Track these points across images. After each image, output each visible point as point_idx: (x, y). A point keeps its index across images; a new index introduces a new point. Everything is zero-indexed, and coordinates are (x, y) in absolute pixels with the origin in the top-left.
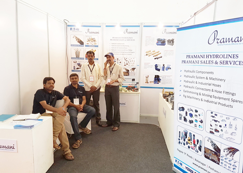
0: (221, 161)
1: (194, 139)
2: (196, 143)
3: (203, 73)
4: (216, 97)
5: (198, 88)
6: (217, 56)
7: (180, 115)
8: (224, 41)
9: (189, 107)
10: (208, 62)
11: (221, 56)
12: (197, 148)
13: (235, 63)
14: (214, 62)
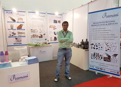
0: (111, 60)
4: (107, 37)
7: (91, 47)
11: (108, 22)
14: (106, 24)
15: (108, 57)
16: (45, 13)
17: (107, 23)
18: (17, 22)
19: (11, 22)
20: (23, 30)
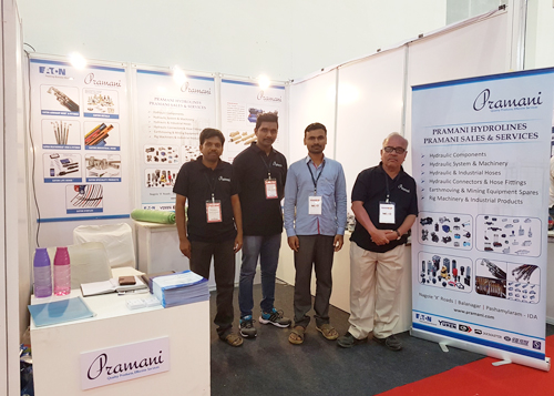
1: (454, 267)
2: (459, 273)
3: (466, 155)
5: (458, 182)
6: (491, 128)
8: (501, 105)
9: (442, 216)
10: (475, 138)
12: (462, 281)
13: (521, 136)
15: (496, 275)
16: (213, 79)
17: (493, 134)
18: (86, 115)
19: (60, 113)
20: (110, 148)
